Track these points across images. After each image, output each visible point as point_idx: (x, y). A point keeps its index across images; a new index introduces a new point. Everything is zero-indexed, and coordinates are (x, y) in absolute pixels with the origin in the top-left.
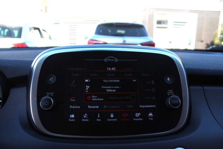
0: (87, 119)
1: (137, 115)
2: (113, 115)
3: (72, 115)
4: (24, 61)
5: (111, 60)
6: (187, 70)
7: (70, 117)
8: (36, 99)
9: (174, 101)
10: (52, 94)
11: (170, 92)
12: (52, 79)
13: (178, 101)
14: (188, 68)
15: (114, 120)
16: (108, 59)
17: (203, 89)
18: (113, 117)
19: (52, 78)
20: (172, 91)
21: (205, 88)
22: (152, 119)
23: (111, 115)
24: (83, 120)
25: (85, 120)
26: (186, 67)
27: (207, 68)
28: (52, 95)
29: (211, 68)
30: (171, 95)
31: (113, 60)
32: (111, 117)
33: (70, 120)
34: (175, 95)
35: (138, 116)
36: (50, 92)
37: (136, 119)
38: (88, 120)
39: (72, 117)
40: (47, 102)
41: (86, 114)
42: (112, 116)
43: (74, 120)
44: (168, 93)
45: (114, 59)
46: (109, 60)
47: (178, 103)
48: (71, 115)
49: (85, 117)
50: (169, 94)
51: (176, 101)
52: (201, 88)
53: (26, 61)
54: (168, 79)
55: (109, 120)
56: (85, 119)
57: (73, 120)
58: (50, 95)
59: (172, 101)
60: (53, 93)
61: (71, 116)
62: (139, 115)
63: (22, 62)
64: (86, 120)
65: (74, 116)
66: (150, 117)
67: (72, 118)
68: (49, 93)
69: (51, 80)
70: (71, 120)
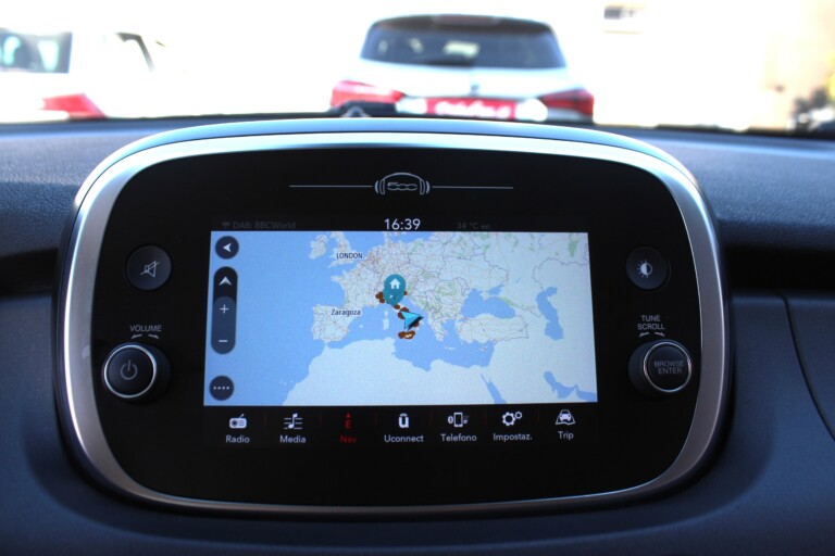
0: (301, 433)
1: (509, 419)
2: (407, 419)
3: (238, 420)
4: (43, 186)
5: (404, 187)
6: (721, 227)
7: (232, 426)
8: (87, 352)
9: (663, 363)
10: (154, 333)
11: (651, 323)
12: (155, 269)
13: (681, 363)
14: (727, 217)
15: (413, 439)
16: (387, 181)
17: (787, 305)
18: (407, 425)
19: (155, 264)
20: (657, 318)
21: (795, 302)
22: (570, 436)
23: (400, 419)
24: (284, 439)
25: (290, 440)
26: (718, 215)
27: (806, 221)
28: (156, 337)
29: (822, 221)
30: (653, 338)
31: (410, 187)
32: (401, 425)
33: (228, 438)
34: (668, 336)
35: (512, 423)
36: (145, 323)
37: (505, 438)
38: (304, 440)
39: (238, 427)
40: (132, 368)
41: (295, 416)
42: (404, 423)
43: (247, 440)
44: (641, 327)
45: (417, 181)
46: (395, 187)
47: (679, 370)
48: (232, 420)
49: (291, 426)
50: (643, 331)
51: (671, 363)
52: (777, 302)
53: (53, 188)
54: (644, 269)
55: (389, 439)
56: (292, 433)
57: (241, 439)
58: (145, 334)
59: (657, 364)
60: (157, 328)
61: (235, 423)
62: (517, 420)
63: (35, 190)
64: (297, 439)
65: (245, 420)
66: (564, 428)
67: (237, 432)
68: (141, 328)
69: (152, 271)
70: (234, 440)
